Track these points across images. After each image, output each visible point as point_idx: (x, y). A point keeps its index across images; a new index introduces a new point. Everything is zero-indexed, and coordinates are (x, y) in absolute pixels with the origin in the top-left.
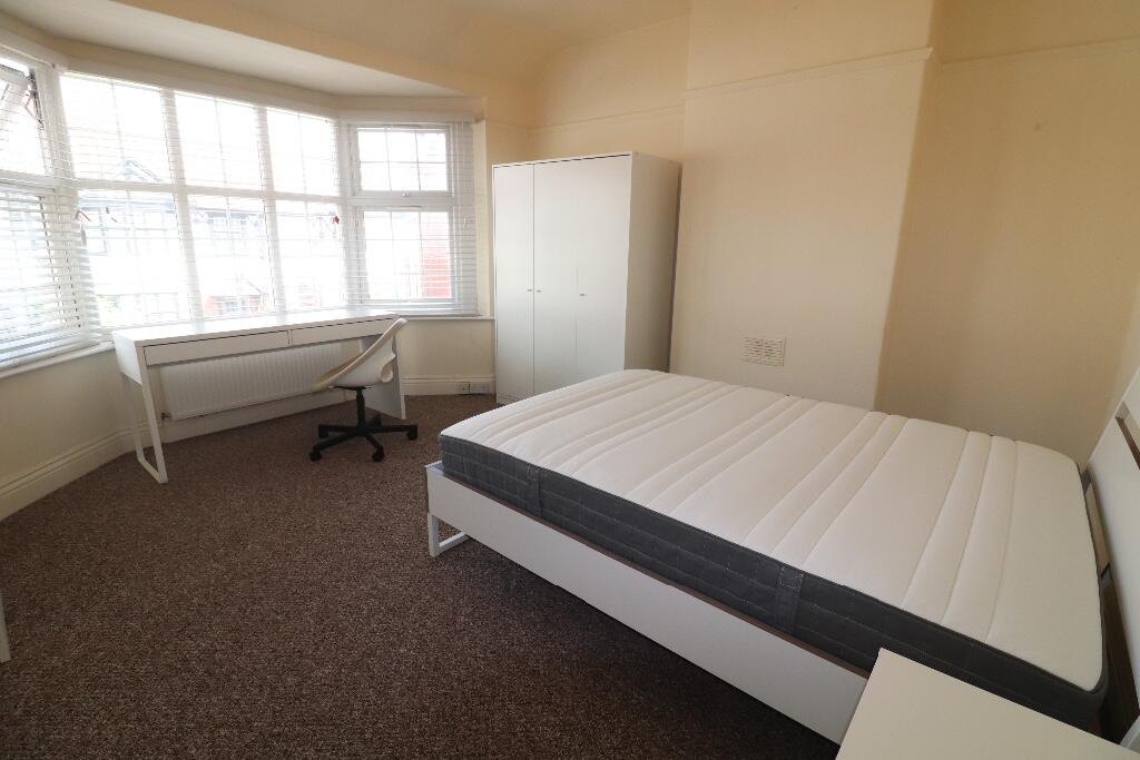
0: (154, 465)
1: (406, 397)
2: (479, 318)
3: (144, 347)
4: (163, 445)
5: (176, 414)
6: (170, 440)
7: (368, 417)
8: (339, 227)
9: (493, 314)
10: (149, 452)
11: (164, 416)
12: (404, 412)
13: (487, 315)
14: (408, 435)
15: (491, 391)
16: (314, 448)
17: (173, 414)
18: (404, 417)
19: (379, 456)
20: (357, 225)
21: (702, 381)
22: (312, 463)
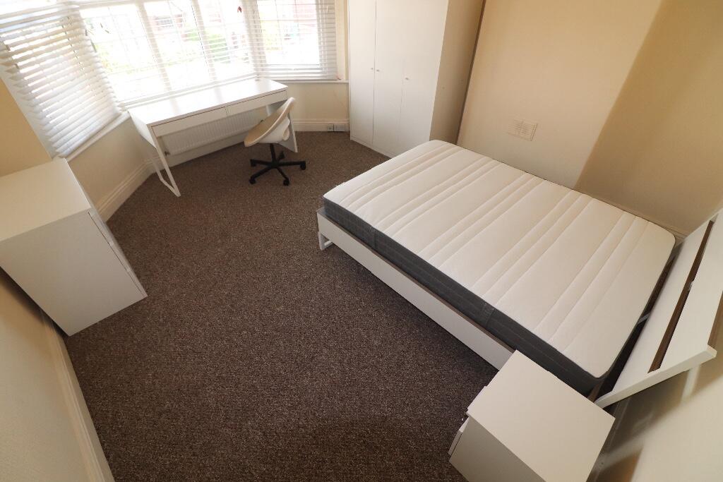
0: (171, 185)
1: (296, 132)
2: (339, 81)
3: (152, 127)
4: (171, 168)
5: (173, 152)
6: (172, 165)
7: (277, 155)
8: (241, 15)
9: (347, 79)
10: (163, 172)
11: (166, 153)
12: (296, 147)
13: (344, 80)
14: (301, 167)
15: (347, 130)
16: (251, 177)
17: (170, 151)
18: (296, 151)
19: (286, 183)
20: (254, 12)
21: (478, 155)
22: (250, 185)
